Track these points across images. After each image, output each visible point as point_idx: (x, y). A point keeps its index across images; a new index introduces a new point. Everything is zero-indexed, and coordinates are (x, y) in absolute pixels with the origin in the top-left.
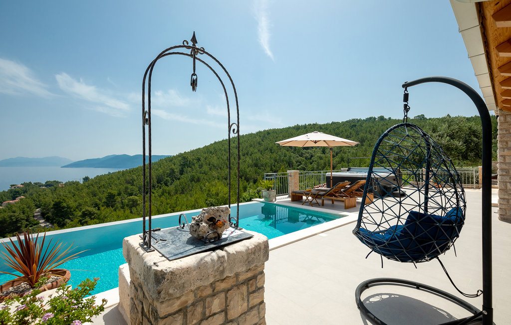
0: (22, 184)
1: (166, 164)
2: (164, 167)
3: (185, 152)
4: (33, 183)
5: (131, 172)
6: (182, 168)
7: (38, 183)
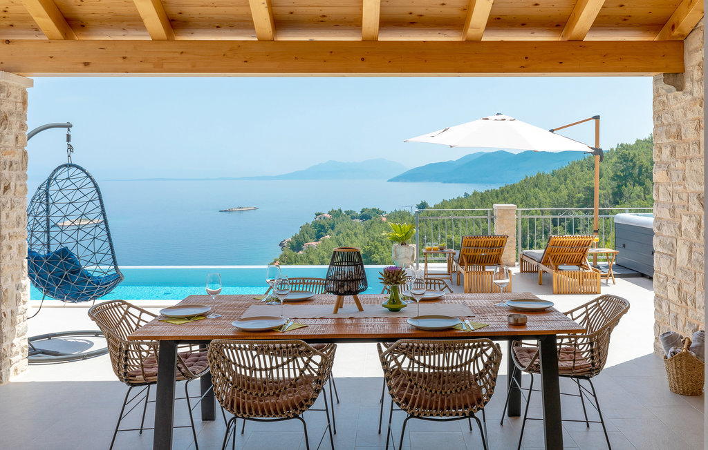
0: (330, 213)
1: (580, 174)
2: (573, 183)
3: (638, 142)
4: (343, 212)
5: (500, 195)
6: (619, 187)
7: (352, 212)
